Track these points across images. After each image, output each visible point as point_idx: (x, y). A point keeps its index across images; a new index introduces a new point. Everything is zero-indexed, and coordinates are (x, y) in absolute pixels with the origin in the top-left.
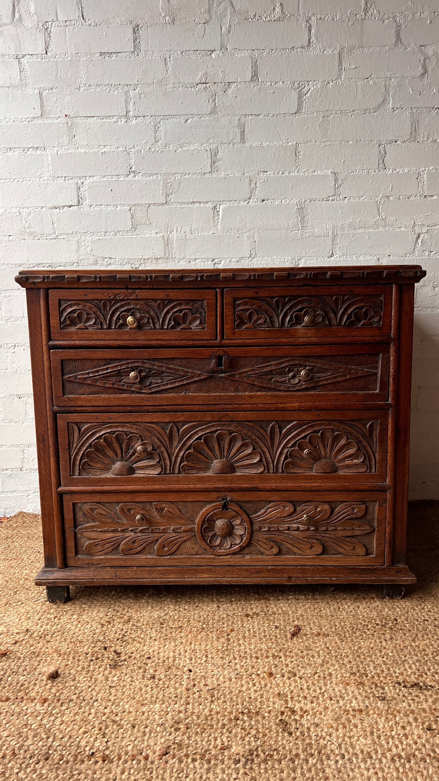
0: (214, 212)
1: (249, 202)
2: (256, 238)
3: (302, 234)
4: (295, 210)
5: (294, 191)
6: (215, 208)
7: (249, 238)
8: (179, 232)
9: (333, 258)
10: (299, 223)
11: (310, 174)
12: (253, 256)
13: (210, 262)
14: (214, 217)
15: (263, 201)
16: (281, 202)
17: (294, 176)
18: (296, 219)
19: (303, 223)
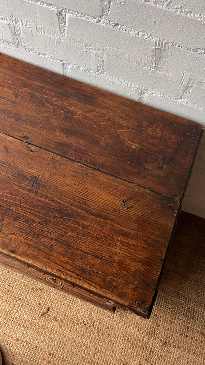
0: (59, 18)
1: (99, 21)
2: (104, 58)
3: (153, 73)
4: (151, 49)
5: (156, 27)
6: (60, 13)
7: (97, 56)
8: (24, 25)
9: (180, 100)
10: (153, 62)
11: (183, 14)
12: (100, 72)
13: (58, 61)
14: (59, 24)
15: (116, 25)
16: (138, 34)
17: (161, 10)
18: (151, 58)
19: (158, 64)
